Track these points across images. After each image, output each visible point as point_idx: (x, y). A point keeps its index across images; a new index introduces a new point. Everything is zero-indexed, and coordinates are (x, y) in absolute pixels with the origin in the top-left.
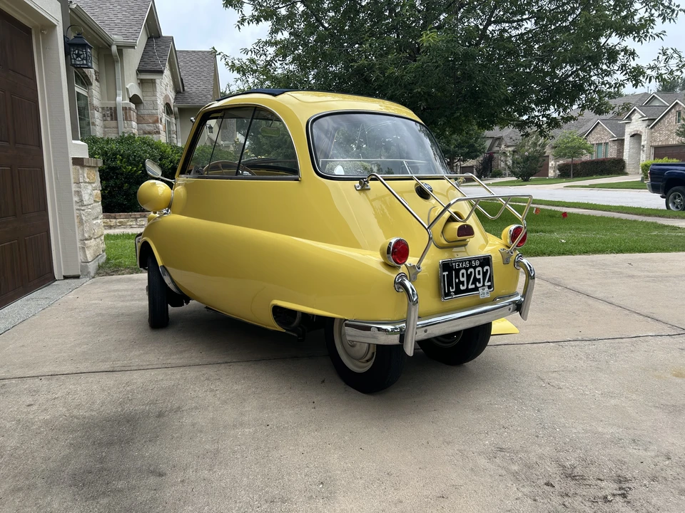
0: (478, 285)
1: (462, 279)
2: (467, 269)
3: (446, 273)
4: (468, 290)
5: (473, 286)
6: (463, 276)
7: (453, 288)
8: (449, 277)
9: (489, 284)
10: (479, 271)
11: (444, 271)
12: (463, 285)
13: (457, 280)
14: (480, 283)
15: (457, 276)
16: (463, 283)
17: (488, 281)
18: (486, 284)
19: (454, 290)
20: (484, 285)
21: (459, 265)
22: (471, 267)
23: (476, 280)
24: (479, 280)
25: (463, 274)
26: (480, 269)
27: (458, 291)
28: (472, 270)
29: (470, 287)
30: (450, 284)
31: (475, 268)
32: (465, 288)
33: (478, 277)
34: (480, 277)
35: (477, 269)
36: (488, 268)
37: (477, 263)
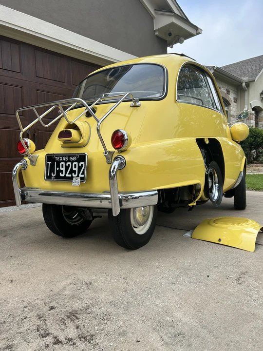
0: (74, 175)
1: (61, 169)
2: (66, 162)
3: (49, 163)
4: (65, 178)
5: (70, 176)
6: (62, 167)
7: (54, 174)
8: (52, 166)
9: (83, 176)
10: (75, 165)
11: (48, 161)
12: (62, 174)
13: (58, 169)
14: (75, 174)
15: (58, 166)
16: (62, 172)
17: (82, 174)
18: (80, 176)
19: (55, 175)
20: (78, 176)
21: (60, 159)
22: (69, 161)
23: (72, 172)
24: (75, 172)
25: (62, 165)
26: (76, 163)
27: (58, 177)
28: (70, 163)
29: (68, 175)
30: (52, 170)
31: (72, 162)
32: (63, 175)
33: (74, 169)
34: (76, 169)
35: (74, 163)
36: (83, 163)
37: (75, 159)
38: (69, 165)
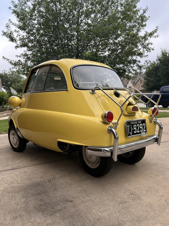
0: (141, 131)
1: (135, 129)
2: (136, 124)
3: (128, 126)
4: (137, 133)
5: (139, 132)
8: (130, 127)
9: (145, 131)
10: (141, 125)
12: (135, 131)
13: (133, 129)
14: (141, 130)
15: (133, 128)
17: (145, 130)
19: (132, 133)
20: (143, 131)
21: (133, 123)
22: (138, 124)
23: (140, 129)
24: (141, 129)
25: (135, 126)
26: (141, 124)
28: (138, 125)
29: (138, 132)
30: (130, 131)
31: (139, 124)
32: (136, 132)
33: (141, 128)
34: (142, 128)
35: (140, 125)
36: (144, 124)
37: (140, 122)
38: (138, 126)
